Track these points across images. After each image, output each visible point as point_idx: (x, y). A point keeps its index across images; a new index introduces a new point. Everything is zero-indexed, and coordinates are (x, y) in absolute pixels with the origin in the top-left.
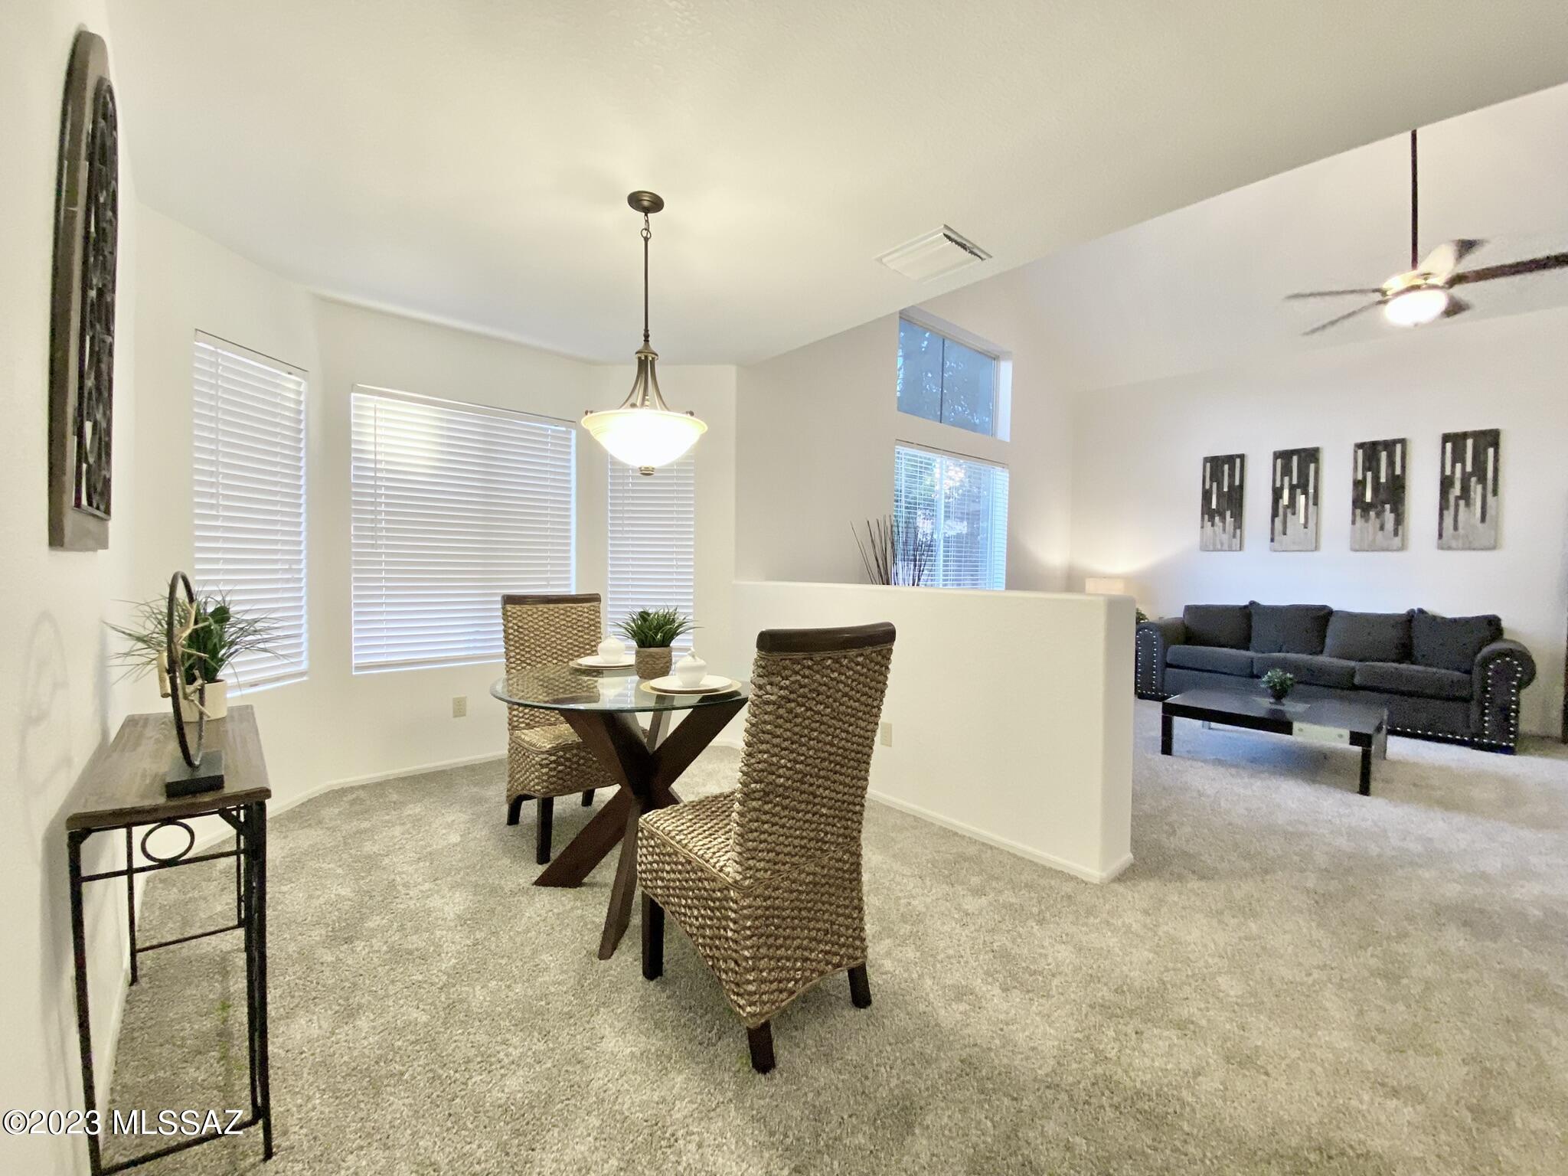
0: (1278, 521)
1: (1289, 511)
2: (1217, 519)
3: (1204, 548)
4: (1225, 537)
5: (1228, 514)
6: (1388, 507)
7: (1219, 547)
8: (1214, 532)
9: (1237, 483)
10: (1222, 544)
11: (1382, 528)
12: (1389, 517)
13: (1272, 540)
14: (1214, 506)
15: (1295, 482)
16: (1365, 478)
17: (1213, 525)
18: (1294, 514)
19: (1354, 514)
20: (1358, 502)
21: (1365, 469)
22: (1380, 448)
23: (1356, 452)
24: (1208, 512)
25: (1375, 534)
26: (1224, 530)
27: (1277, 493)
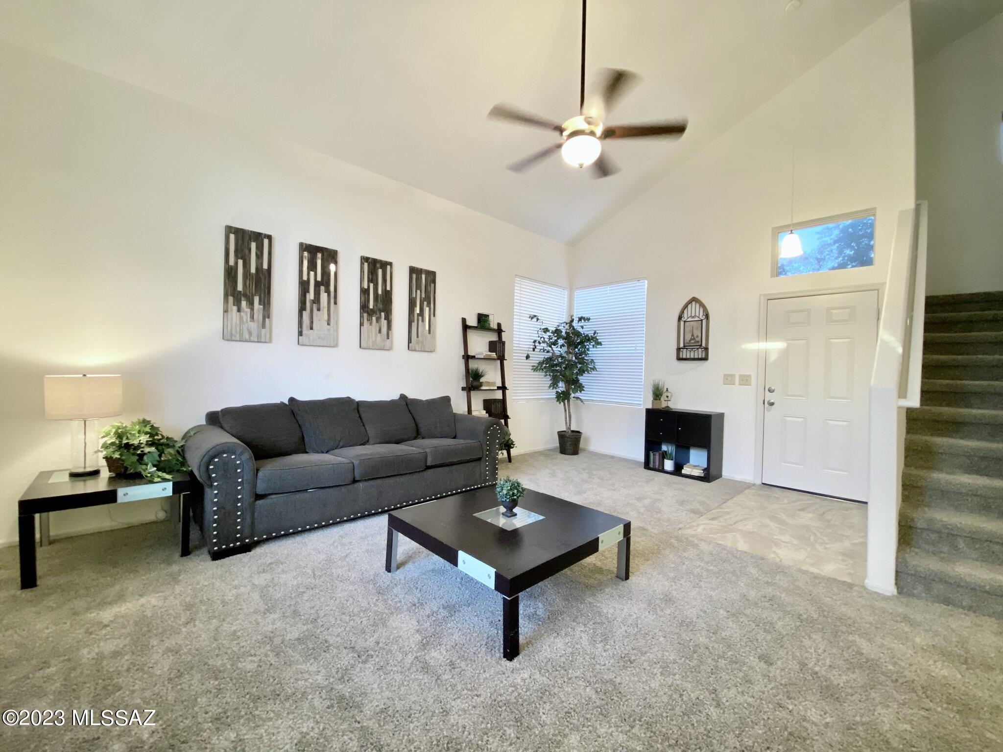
0: (306, 315)
1: (315, 306)
2: (244, 303)
3: (228, 336)
4: (254, 326)
5: (256, 299)
6: (383, 314)
7: (246, 336)
8: (241, 318)
9: (265, 266)
10: (250, 334)
11: (380, 331)
12: (384, 323)
13: (300, 334)
14: (240, 287)
15: (319, 279)
16: (369, 287)
17: (239, 310)
18: (319, 310)
19: (361, 317)
20: (364, 307)
21: (370, 281)
22: (378, 265)
23: (362, 264)
24: (231, 291)
25: (376, 336)
26: (252, 317)
27: (304, 286)
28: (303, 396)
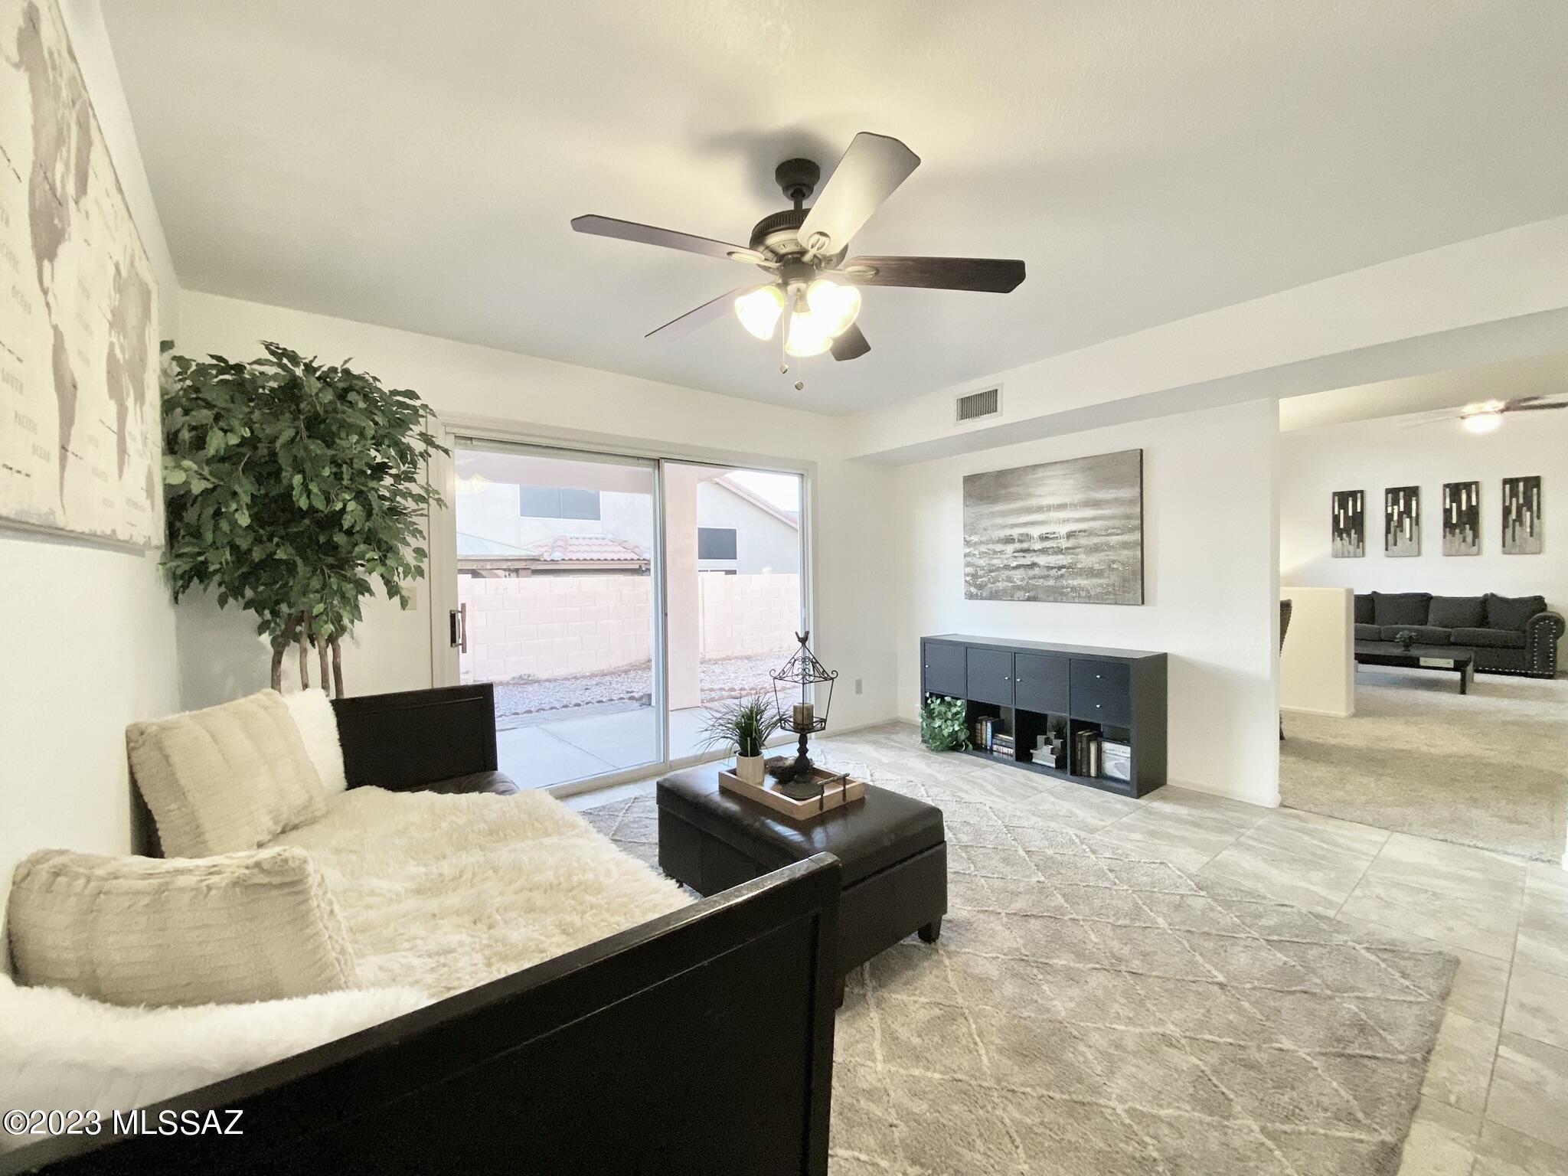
0: (1391, 537)
1: (1398, 530)
2: (1344, 535)
3: (1336, 556)
4: (1351, 548)
5: (1353, 531)
6: (1468, 526)
7: (1346, 554)
8: (1343, 544)
9: (1359, 510)
10: (1349, 553)
11: (1464, 541)
12: (1469, 533)
13: (1387, 549)
14: (1342, 526)
15: (1402, 509)
16: (1451, 507)
17: (1341, 540)
18: (1402, 531)
19: (1445, 532)
20: (1448, 524)
21: (1452, 501)
22: (1461, 487)
23: (1444, 490)
24: (1338, 531)
25: (1459, 545)
26: (1350, 543)
27: (1389, 517)
28: (1385, 590)
